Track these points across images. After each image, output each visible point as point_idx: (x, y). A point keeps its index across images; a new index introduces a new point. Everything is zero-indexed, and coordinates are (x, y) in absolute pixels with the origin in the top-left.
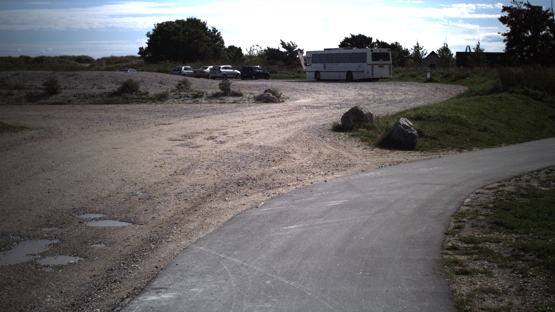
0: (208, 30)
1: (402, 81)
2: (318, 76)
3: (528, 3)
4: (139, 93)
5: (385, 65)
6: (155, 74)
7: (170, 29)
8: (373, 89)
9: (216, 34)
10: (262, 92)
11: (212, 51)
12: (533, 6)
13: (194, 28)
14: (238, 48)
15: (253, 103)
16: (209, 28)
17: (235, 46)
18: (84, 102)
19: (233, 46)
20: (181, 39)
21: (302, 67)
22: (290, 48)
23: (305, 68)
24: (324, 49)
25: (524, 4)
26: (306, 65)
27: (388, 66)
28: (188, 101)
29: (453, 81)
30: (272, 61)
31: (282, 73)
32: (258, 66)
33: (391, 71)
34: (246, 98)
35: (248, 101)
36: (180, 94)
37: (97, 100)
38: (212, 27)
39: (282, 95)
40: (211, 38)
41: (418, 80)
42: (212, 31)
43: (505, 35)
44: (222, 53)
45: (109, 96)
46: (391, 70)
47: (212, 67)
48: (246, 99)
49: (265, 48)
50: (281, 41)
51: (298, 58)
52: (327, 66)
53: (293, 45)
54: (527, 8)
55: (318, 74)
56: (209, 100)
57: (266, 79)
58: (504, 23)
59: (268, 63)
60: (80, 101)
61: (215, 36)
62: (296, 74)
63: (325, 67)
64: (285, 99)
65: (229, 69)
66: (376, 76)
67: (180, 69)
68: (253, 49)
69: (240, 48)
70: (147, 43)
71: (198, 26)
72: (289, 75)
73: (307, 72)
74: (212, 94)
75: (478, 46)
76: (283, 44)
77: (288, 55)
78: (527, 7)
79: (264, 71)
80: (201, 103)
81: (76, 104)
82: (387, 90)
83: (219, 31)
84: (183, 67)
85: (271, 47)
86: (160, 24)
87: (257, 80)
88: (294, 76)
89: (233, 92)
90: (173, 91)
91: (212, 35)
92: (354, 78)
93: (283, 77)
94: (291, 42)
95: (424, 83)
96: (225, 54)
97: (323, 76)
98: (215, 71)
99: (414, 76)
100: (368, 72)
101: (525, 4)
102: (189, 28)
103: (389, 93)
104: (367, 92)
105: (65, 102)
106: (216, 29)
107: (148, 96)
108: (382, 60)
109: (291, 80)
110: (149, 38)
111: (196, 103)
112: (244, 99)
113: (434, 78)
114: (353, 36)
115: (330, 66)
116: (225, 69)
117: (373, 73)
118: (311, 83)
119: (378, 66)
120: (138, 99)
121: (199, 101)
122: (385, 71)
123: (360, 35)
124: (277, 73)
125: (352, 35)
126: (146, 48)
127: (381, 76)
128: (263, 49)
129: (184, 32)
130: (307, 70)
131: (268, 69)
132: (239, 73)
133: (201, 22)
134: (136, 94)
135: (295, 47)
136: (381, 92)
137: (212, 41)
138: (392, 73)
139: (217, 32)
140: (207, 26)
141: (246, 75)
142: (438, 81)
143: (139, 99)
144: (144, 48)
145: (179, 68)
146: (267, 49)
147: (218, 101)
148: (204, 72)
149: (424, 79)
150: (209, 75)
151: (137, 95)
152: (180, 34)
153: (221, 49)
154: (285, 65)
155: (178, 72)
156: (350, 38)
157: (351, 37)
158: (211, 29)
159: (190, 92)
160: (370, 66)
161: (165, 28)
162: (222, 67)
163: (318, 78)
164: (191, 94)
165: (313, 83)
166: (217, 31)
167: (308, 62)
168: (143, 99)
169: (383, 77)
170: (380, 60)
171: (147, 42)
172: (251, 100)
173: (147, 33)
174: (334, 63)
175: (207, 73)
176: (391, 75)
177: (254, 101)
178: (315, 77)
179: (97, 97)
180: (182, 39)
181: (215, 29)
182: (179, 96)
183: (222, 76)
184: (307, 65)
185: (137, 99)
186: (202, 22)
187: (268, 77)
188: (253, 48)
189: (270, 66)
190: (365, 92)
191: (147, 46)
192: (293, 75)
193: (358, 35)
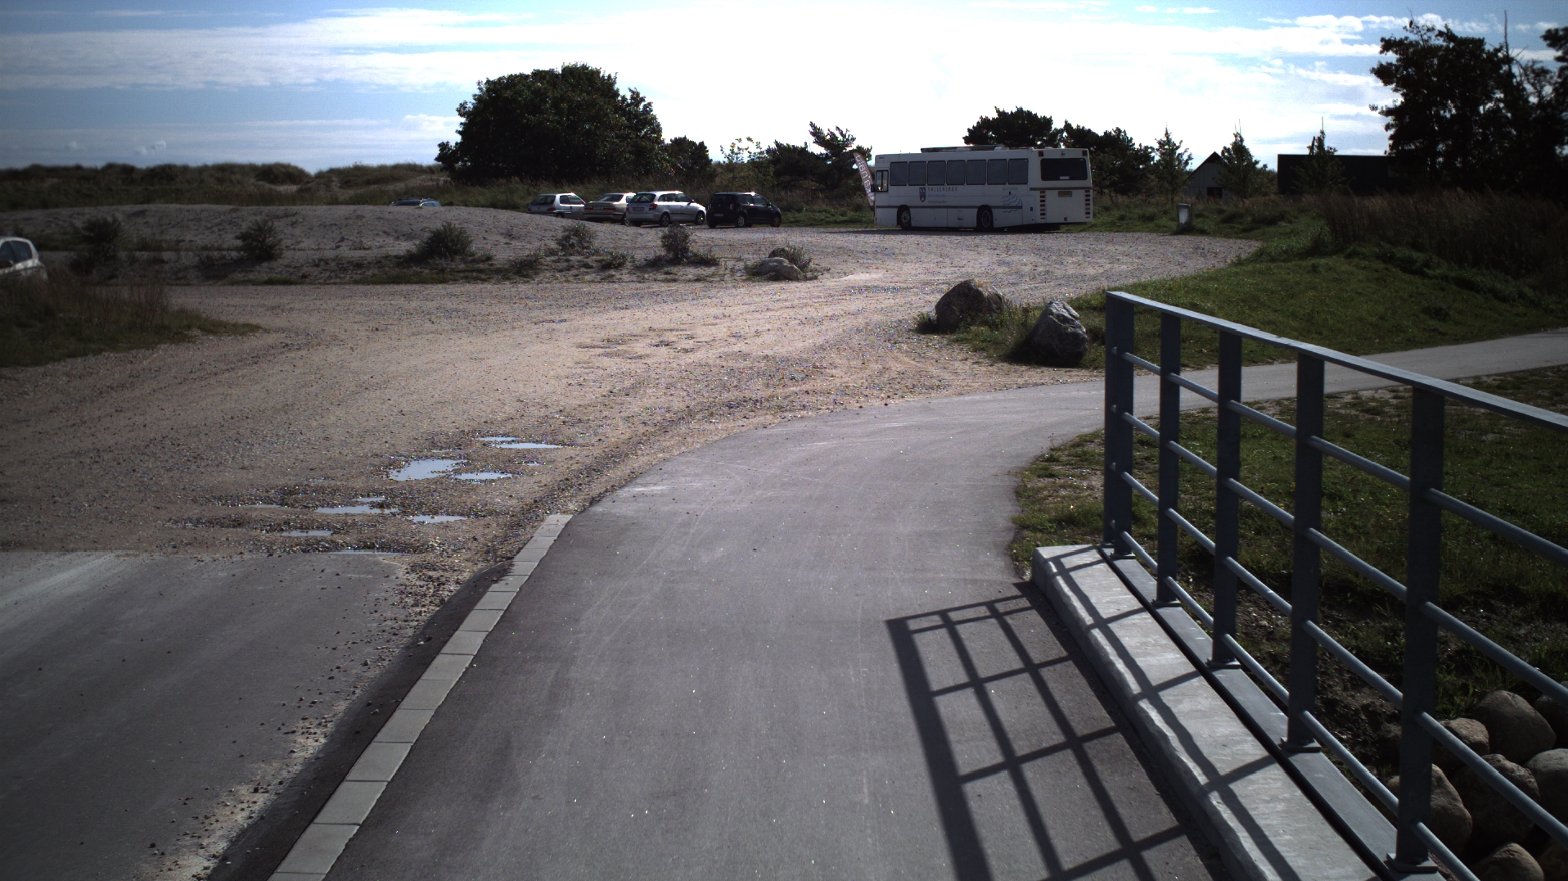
0: (620, 98)
1: (1118, 232)
2: (905, 218)
3: (1448, 30)
4: (470, 258)
5: (1074, 192)
6: (492, 212)
7: (520, 96)
8: (1038, 251)
9: (641, 107)
10: (764, 256)
11: (630, 153)
12: (1462, 38)
13: (581, 91)
14: (698, 143)
15: (744, 281)
16: (622, 93)
17: (690, 138)
18: (340, 278)
19: (685, 138)
20: (549, 121)
21: (865, 194)
22: (835, 145)
23: (873, 198)
24: (922, 150)
25: (1437, 32)
26: (874, 189)
27: (1082, 192)
28: (587, 277)
29: (1244, 230)
30: (788, 178)
31: (814, 211)
32: (753, 194)
33: (1091, 206)
34: (726, 269)
35: (732, 276)
36: (568, 261)
37: (369, 273)
38: (630, 90)
39: (811, 264)
40: (628, 120)
41: (1160, 230)
42: (629, 101)
43: (1388, 112)
44: (657, 159)
45: (398, 265)
46: (1091, 202)
47: (631, 195)
48: (728, 272)
49: (768, 143)
50: (812, 125)
51: (857, 170)
52: (927, 192)
53: (844, 136)
54: (1445, 44)
55: (905, 214)
56: (638, 274)
57: (773, 226)
58: (1387, 82)
59: (778, 185)
60: (330, 277)
61: (637, 115)
62: (851, 214)
63: (923, 196)
64: (819, 272)
65: (677, 200)
66: (1051, 218)
67: (549, 200)
68: (739, 149)
69: (702, 144)
70: (459, 132)
71: (593, 87)
72: (833, 215)
73: (878, 207)
74: (646, 260)
75: (1320, 141)
76: (816, 133)
77: (829, 163)
78: (1444, 41)
79: (768, 205)
80: (620, 281)
81: (320, 284)
82: (1071, 253)
83: (647, 101)
84: (558, 196)
85: (784, 142)
86: (494, 83)
87: (749, 229)
88: (846, 218)
89: (695, 255)
90: (552, 252)
91: (630, 112)
92: (996, 224)
93: (815, 220)
94: (838, 128)
95: (1172, 235)
96: (665, 160)
97: (918, 217)
98: (641, 205)
99: (1151, 218)
100: (1032, 209)
101: (1441, 34)
102: (569, 94)
103: (1074, 259)
104: (1021, 258)
105: (294, 277)
106: (641, 96)
107: (491, 265)
108: (1067, 178)
109: (836, 230)
110: (463, 120)
111: (609, 282)
112: (722, 273)
113: (1198, 223)
114: (1002, 114)
115: (935, 193)
116: (666, 200)
117: (1044, 210)
118: (887, 237)
119: (1057, 191)
120: (469, 271)
121: (614, 276)
122: (1074, 207)
123: (1020, 111)
124: (799, 211)
125: (998, 111)
126: (457, 144)
127: (1066, 219)
128: (764, 148)
129: (555, 105)
130: (877, 204)
131: (776, 200)
132: (701, 212)
133: (601, 75)
134: (462, 260)
135: (848, 141)
136: (1054, 258)
137: (630, 127)
138: (1091, 211)
139: (643, 104)
140: (616, 86)
141: (722, 215)
142: (1208, 231)
143: (472, 271)
144: (452, 144)
145: (547, 197)
146: (773, 146)
147: (661, 276)
148: (614, 208)
149: (1173, 225)
150: (624, 216)
151: (465, 263)
152: (547, 109)
153: (654, 148)
154: (822, 191)
155: (544, 208)
156: (993, 119)
157: (996, 116)
158: (628, 96)
159: (593, 255)
160: (1038, 193)
161: (508, 93)
162: (658, 194)
163: (905, 223)
164: (596, 261)
165: (892, 237)
166: (643, 99)
167: (879, 182)
168: (481, 271)
169: (1069, 221)
170: (1061, 178)
171: (461, 129)
172: (739, 274)
173: (458, 106)
174: (946, 186)
175: (621, 210)
176: (1091, 215)
177: (744, 278)
178: (899, 222)
179: (369, 268)
180: (551, 122)
181: (638, 94)
182: (567, 264)
183: (658, 219)
184: (878, 191)
185: (464, 271)
186: (603, 77)
187: (777, 220)
188: (738, 144)
189: (783, 193)
190: (1015, 258)
191: (459, 138)
192: (842, 215)
193: (1014, 110)
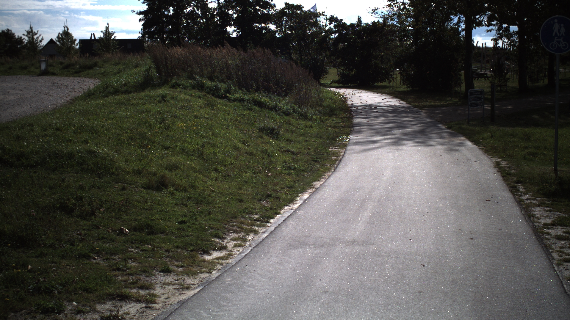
29: (76, 73)
41: (30, 73)
43: (141, 13)
75: (107, 28)
95: (37, 76)
99: (25, 68)
113: (51, 69)
142: (57, 73)
149: (38, 71)
